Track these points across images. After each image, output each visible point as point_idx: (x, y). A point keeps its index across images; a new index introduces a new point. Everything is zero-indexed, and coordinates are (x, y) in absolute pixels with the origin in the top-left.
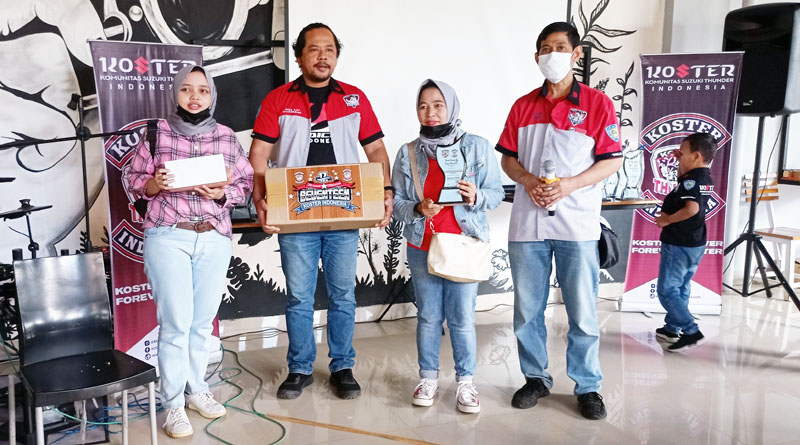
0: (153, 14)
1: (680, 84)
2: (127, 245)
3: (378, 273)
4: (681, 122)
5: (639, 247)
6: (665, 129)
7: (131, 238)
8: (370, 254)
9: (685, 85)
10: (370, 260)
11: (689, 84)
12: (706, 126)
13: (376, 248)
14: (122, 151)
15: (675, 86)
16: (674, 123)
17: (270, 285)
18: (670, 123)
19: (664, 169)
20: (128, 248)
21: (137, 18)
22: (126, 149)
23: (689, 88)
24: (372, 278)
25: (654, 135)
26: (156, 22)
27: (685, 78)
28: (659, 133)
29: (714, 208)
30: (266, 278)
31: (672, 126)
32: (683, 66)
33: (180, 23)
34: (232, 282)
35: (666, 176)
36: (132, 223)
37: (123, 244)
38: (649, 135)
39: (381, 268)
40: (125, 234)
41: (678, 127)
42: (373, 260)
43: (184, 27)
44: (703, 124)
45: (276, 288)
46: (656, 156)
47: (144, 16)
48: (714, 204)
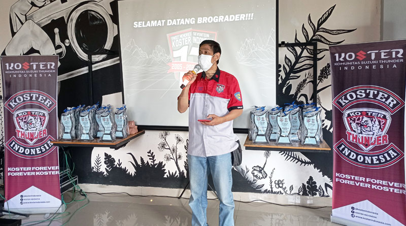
0: (74, 42)
1: (360, 65)
2: (14, 148)
3: (181, 171)
4: (363, 91)
5: (341, 178)
6: (351, 96)
7: (16, 145)
8: (177, 160)
9: (364, 66)
10: (177, 163)
11: (367, 65)
12: (383, 95)
13: (180, 157)
14: (14, 105)
15: (356, 66)
16: (358, 92)
17: (125, 170)
18: (355, 92)
19: (354, 125)
20: (15, 150)
21: (68, 45)
22: (16, 104)
23: (367, 67)
24: (178, 173)
25: (345, 101)
26: (75, 46)
27: (363, 60)
28: (348, 99)
29: (395, 157)
30: (123, 166)
31: (357, 95)
32: (361, 52)
33: (84, 45)
34: (107, 167)
35: (356, 130)
36: (17, 138)
37: (12, 148)
38: (340, 101)
39: (183, 168)
40: (14, 143)
41: (361, 96)
42: (179, 164)
43: (86, 47)
44: (381, 94)
45: (128, 172)
46: (346, 115)
47: (70, 43)
48: (396, 154)
